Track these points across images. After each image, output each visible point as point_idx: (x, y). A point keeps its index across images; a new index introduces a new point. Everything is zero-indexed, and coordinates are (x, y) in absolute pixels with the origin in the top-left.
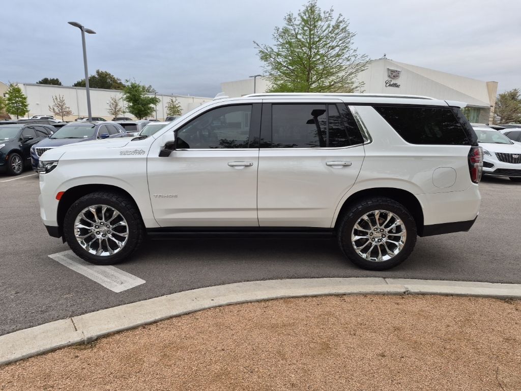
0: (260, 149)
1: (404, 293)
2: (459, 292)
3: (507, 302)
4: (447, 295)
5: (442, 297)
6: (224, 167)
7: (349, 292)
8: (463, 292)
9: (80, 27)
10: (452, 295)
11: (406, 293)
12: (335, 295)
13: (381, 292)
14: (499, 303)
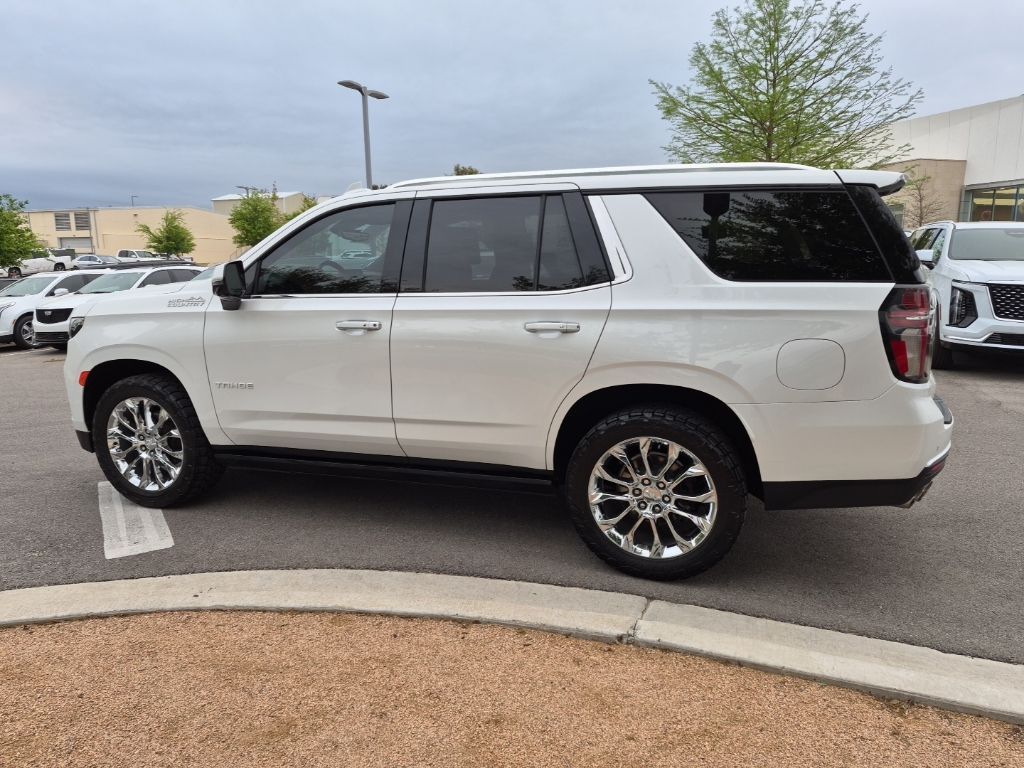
0: (399, 295)
1: (620, 638)
2: (761, 659)
3: (892, 708)
4: (727, 661)
5: (708, 666)
6: (330, 330)
7: (489, 617)
8: (772, 661)
9: (359, 89)
10: (740, 664)
11: (625, 640)
12: (454, 620)
13: (561, 628)
14: (861, 704)
